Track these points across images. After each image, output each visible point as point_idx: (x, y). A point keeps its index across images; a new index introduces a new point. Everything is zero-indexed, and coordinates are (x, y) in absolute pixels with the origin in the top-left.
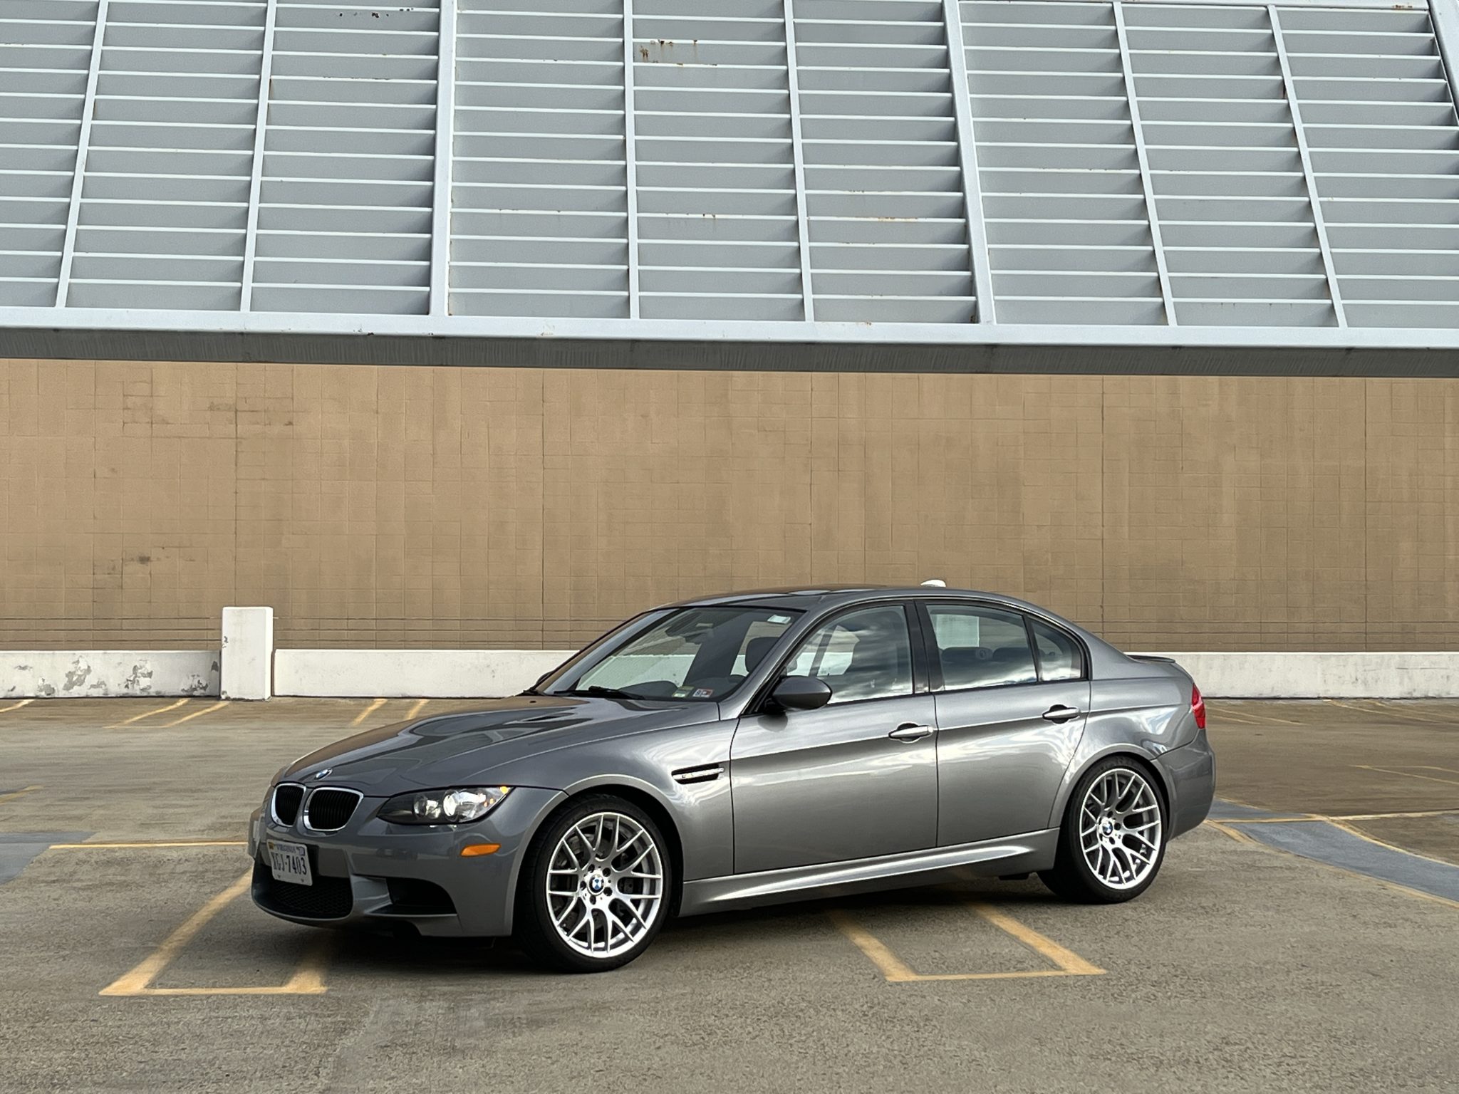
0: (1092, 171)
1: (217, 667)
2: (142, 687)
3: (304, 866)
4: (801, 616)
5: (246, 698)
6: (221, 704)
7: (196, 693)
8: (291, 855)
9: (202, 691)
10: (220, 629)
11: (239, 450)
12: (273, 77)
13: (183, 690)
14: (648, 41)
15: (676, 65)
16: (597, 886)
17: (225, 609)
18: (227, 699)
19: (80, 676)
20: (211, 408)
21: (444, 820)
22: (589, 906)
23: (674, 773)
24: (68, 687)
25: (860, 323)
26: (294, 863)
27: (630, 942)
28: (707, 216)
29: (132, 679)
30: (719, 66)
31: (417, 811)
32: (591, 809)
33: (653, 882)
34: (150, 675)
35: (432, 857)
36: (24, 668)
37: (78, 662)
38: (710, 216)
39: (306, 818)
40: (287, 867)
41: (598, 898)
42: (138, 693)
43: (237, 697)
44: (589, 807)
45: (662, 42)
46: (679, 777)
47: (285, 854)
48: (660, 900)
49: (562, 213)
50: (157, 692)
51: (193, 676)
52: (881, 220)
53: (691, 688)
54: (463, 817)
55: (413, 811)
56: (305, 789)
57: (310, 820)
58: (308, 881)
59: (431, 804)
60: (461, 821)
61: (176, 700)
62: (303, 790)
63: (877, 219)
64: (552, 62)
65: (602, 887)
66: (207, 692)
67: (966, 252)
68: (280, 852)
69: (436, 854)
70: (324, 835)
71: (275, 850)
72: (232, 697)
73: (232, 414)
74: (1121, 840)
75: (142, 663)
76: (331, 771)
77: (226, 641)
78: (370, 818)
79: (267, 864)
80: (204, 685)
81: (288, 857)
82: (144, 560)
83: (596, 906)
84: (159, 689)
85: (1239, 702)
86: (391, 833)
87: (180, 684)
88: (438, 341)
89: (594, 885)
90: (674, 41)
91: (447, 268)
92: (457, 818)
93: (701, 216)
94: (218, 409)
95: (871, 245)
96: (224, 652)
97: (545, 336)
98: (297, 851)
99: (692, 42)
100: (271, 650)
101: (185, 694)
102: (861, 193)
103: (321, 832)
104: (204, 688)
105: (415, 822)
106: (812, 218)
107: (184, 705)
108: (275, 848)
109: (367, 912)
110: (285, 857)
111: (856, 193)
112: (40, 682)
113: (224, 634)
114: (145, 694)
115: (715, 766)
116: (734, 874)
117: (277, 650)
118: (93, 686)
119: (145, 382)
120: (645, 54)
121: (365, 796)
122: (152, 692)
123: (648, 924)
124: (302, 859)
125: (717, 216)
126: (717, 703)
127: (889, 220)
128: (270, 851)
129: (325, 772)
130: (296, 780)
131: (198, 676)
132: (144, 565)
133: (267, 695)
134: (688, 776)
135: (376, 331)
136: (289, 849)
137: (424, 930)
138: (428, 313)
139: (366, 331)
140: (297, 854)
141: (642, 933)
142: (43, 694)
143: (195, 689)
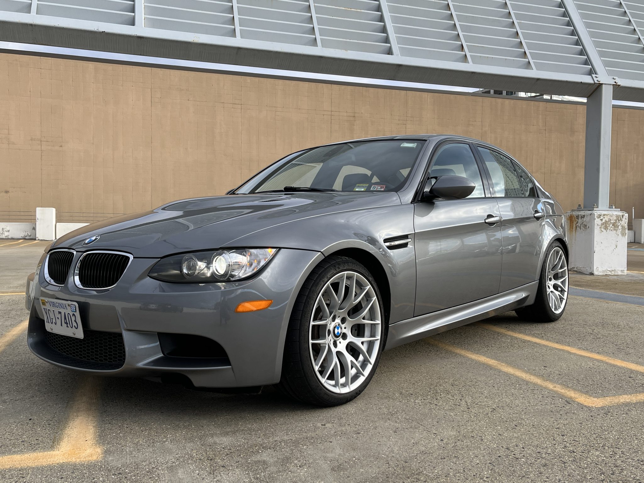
1: (34, 229)
2: (5, 235)
3: (75, 321)
4: (425, 142)
5: (46, 239)
6: (36, 241)
7: (26, 238)
8: (63, 311)
9: (29, 237)
10: (36, 216)
11: (42, 155)
13: (22, 237)
16: (338, 332)
17: (37, 208)
18: (38, 240)
20: (32, 140)
21: (214, 279)
22: (334, 350)
23: (386, 241)
25: (342, 50)
26: (65, 318)
27: (362, 376)
29: (2, 232)
31: (185, 271)
32: (339, 268)
33: (373, 326)
34: (9, 231)
35: (198, 311)
39: (77, 278)
40: (59, 322)
41: (338, 342)
42: (4, 238)
43: (42, 239)
44: (337, 266)
46: (388, 244)
47: (57, 310)
48: (379, 341)
50: (11, 237)
51: (25, 232)
52: (346, 9)
53: (367, 185)
54: (233, 276)
55: (181, 271)
56: (75, 253)
57: (81, 280)
58: (79, 334)
59: (201, 265)
60: (232, 279)
61: (18, 240)
62: (73, 254)
63: (344, 8)
65: (341, 332)
66: (31, 237)
67: (383, 26)
68: (52, 309)
69: (202, 308)
70: (95, 293)
71: (48, 307)
72: (40, 239)
73: (40, 142)
74: (552, 287)
75: (5, 227)
76: (99, 238)
77: (38, 219)
78: (141, 278)
79: (41, 317)
80: (30, 235)
81: (60, 313)
82: (7, 192)
83: (338, 349)
84: (12, 236)
86: (164, 291)
87: (21, 235)
88: (139, 39)
89: (336, 331)
91: (143, 6)
92: (227, 278)
94: (34, 140)
95: (343, 19)
96: (37, 223)
97: (194, 42)
98: (69, 308)
100: (55, 223)
101: (21, 238)
103: (93, 291)
104: (30, 236)
105: (183, 281)
106: (316, 5)
107: (22, 241)
108: (47, 305)
109: (141, 365)
110: (56, 313)
113: (37, 217)
114: (7, 238)
115: (406, 237)
116: (414, 317)
117: (57, 223)
119: (6, 129)
121: (134, 258)
122: (10, 237)
123: (373, 360)
124: (73, 315)
126: (396, 192)
127: (349, 9)
128: (43, 307)
129: (94, 238)
130: (67, 246)
131: (27, 232)
132: (7, 194)
133: (54, 238)
134: (393, 243)
135: (107, 31)
136: (61, 306)
137: (198, 381)
138: (134, 25)
139: (101, 30)
140: (69, 311)
141: (369, 368)
143: (26, 236)
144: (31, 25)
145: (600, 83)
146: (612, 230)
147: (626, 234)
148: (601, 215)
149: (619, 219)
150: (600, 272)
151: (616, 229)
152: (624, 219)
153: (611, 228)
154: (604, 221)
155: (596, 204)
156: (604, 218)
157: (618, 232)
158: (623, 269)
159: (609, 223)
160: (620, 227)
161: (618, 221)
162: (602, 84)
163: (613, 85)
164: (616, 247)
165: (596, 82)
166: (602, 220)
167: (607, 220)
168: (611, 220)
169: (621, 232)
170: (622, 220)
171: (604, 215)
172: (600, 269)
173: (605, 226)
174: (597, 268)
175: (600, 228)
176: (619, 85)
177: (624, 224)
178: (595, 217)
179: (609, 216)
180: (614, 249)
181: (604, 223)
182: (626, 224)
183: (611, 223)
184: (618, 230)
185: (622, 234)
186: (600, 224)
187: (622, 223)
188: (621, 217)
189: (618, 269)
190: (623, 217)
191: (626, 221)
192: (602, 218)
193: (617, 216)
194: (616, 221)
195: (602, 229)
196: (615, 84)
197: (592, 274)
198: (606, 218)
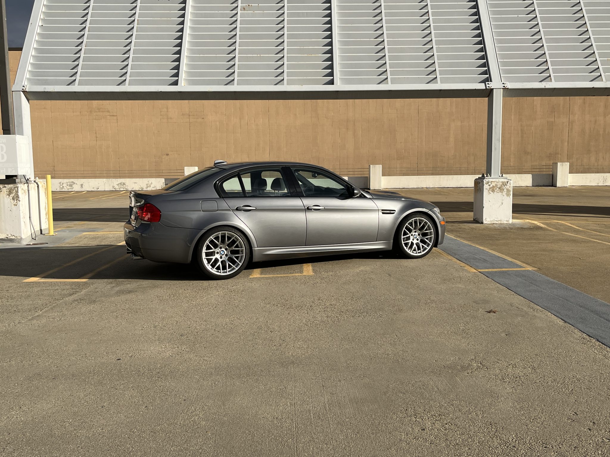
0: (370, 40)
10: (184, 173)
11: (190, 126)
12: (139, 19)
14: (245, 5)
15: (252, 12)
17: (185, 167)
19: (150, 185)
20: (183, 115)
24: (147, 187)
25: (300, 86)
28: (258, 55)
30: (265, 12)
36: (135, 183)
37: (149, 181)
38: (259, 55)
45: (249, 5)
49: (217, 55)
63: (307, 55)
64: (218, 12)
67: (332, 64)
73: (188, 116)
82: (167, 155)
85: (451, 188)
88: (180, 93)
90: (252, 5)
93: (256, 55)
94: (185, 115)
95: (305, 63)
97: (210, 91)
99: (257, 5)
102: (303, 47)
106: (288, 55)
111: (301, 48)
112: (140, 186)
118: (153, 187)
119: (166, 108)
120: (244, 9)
125: (261, 55)
127: (310, 55)
135: (163, 91)
138: (177, 85)
139: (160, 91)
142: (141, 190)
144: (125, 92)
145: (491, 89)
146: (498, 192)
147: (510, 194)
148: (489, 182)
149: (505, 185)
150: (488, 221)
151: (502, 191)
152: (508, 184)
153: (498, 191)
154: (491, 186)
155: (488, 174)
156: (492, 184)
157: (503, 193)
158: (508, 220)
159: (496, 187)
160: (505, 190)
161: (503, 186)
162: (493, 89)
163: (503, 88)
164: (502, 204)
165: (487, 88)
166: (489, 185)
167: (494, 185)
168: (497, 185)
169: (506, 193)
170: (507, 185)
171: (492, 182)
172: (488, 219)
173: (493, 189)
174: (486, 219)
175: (488, 191)
176: (508, 88)
177: (509, 187)
178: (484, 183)
179: (496, 182)
180: (500, 206)
181: (491, 187)
182: (510, 188)
183: (498, 187)
184: (504, 192)
185: (507, 195)
186: (488, 188)
187: (507, 187)
188: (506, 183)
189: (504, 219)
190: (508, 183)
191: (510, 185)
192: (490, 184)
193: (503, 183)
194: (502, 185)
195: (490, 192)
196: (505, 88)
197: (482, 223)
198: (494, 184)
